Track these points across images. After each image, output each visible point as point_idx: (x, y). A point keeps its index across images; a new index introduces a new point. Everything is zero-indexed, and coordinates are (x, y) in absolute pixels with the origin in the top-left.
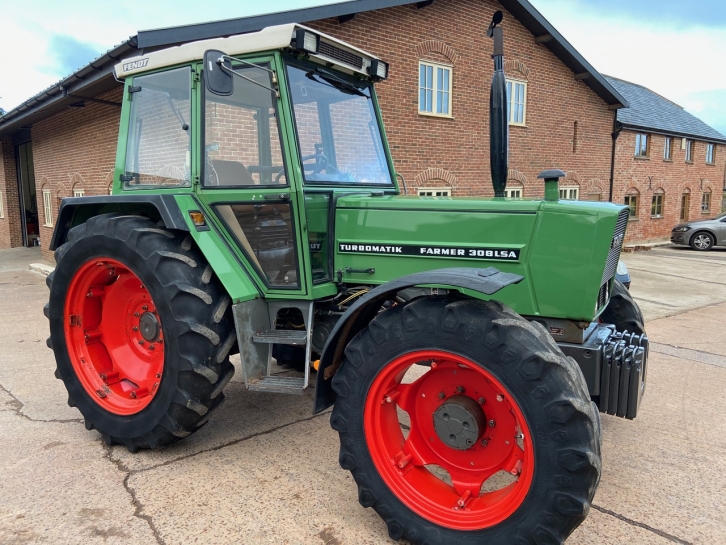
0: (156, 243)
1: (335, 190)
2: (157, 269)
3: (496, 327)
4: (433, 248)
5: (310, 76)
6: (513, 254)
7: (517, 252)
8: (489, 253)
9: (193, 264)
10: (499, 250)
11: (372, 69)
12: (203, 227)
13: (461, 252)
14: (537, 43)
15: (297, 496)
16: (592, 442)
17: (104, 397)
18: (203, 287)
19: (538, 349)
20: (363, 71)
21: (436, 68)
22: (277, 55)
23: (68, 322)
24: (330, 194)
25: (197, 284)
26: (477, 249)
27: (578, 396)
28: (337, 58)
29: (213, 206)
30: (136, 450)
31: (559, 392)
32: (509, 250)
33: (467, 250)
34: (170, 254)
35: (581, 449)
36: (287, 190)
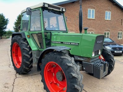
0: (21, 40)
1: (52, 32)
2: (21, 44)
3: (61, 58)
4: (65, 42)
5: (49, 12)
6: (78, 44)
7: (78, 43)
8: (74, 44)
9: (27, 44)
10: (76, 43)
11: (62, 10)
12: (29, 38)
13: (69, 43)
14: (113, 5)
15: (39, 86)
16: (78, 83)
17: (17, 65)
18: (28, 48)
19: (68, 63)
20: (61, 10)
21: (91, 10)
22: (41, 8)
23: (13, 53)
24: (51, 32)
25: (27, 47)
26: (72, 43)
27: (75, 73)
28: (54, 8)
29: (31, 34)
30: (20, 74)
31: (71, 72)
32: (77, 43)
33: (70, 43)
34: (23, 42)
35: (74, 84)
36: (41, 32)
